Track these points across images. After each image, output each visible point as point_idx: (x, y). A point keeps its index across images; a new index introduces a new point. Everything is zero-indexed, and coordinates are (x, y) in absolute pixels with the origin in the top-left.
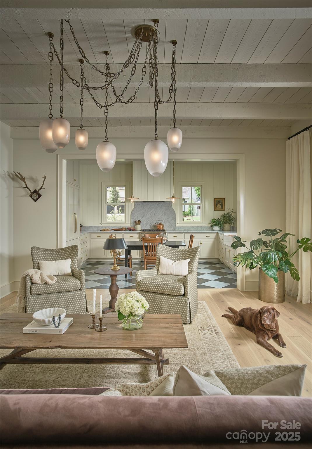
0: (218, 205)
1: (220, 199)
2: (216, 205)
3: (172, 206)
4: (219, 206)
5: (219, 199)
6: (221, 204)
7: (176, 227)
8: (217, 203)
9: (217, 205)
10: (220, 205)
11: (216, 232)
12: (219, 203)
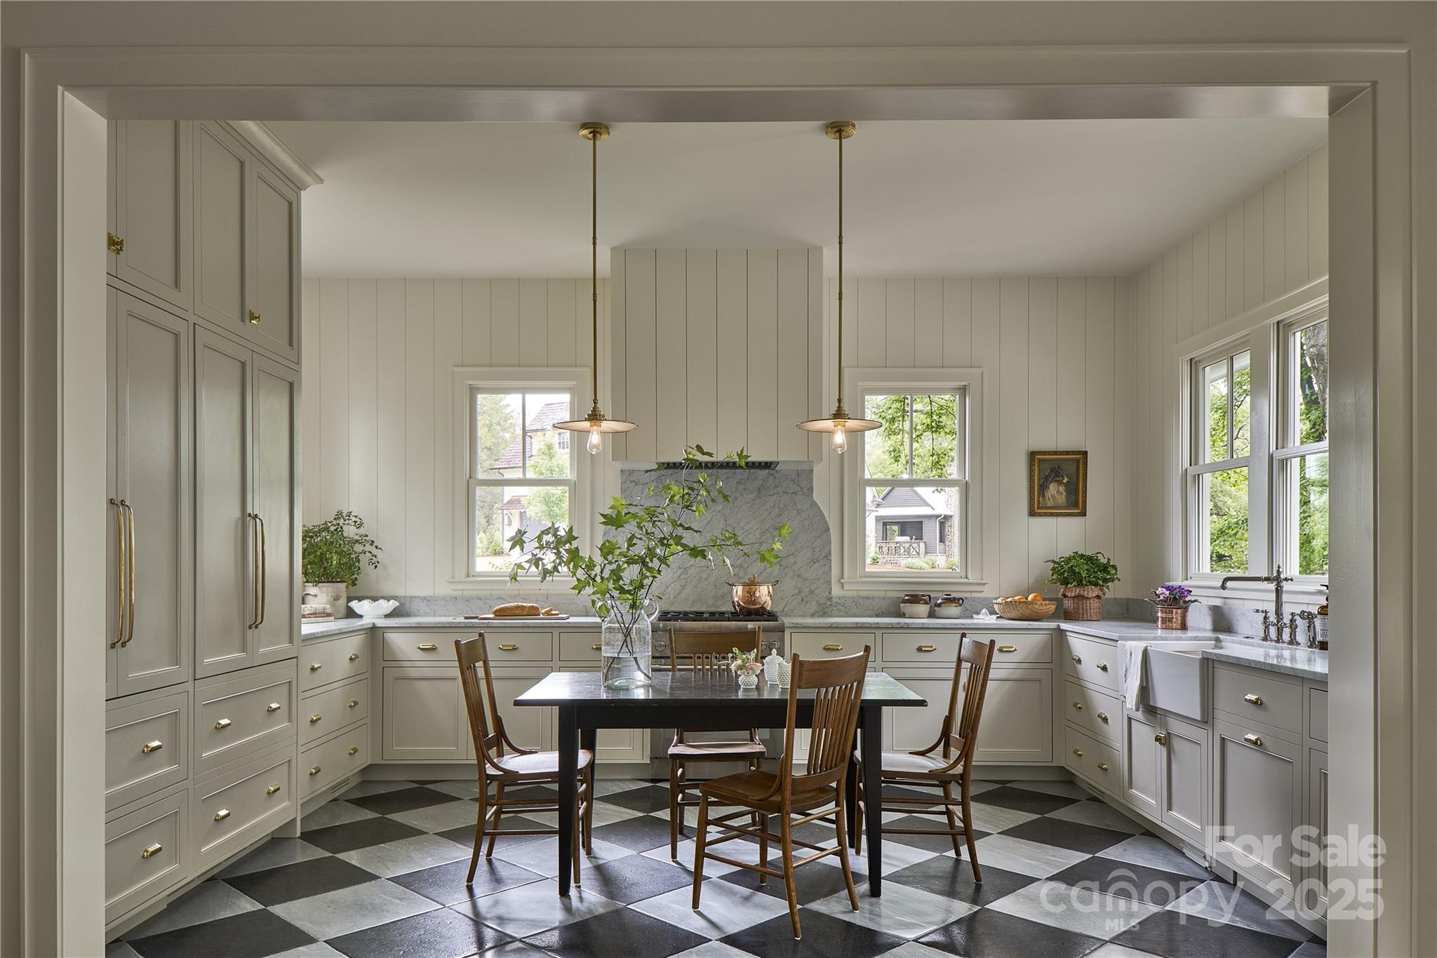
0: (1053, 489)
1: (1061, 453)
2: (1043, 488)
3: (811, 489)
4: (1056, 492)
5: (1056, 453)
6: (1065, 481)
7: (830, 599)
8: (1047, 478)
9: (1047, 487)
10: (1062, 489)
11: (1052, 625)
12: (1056, 476)
